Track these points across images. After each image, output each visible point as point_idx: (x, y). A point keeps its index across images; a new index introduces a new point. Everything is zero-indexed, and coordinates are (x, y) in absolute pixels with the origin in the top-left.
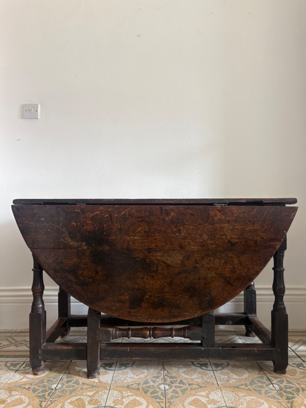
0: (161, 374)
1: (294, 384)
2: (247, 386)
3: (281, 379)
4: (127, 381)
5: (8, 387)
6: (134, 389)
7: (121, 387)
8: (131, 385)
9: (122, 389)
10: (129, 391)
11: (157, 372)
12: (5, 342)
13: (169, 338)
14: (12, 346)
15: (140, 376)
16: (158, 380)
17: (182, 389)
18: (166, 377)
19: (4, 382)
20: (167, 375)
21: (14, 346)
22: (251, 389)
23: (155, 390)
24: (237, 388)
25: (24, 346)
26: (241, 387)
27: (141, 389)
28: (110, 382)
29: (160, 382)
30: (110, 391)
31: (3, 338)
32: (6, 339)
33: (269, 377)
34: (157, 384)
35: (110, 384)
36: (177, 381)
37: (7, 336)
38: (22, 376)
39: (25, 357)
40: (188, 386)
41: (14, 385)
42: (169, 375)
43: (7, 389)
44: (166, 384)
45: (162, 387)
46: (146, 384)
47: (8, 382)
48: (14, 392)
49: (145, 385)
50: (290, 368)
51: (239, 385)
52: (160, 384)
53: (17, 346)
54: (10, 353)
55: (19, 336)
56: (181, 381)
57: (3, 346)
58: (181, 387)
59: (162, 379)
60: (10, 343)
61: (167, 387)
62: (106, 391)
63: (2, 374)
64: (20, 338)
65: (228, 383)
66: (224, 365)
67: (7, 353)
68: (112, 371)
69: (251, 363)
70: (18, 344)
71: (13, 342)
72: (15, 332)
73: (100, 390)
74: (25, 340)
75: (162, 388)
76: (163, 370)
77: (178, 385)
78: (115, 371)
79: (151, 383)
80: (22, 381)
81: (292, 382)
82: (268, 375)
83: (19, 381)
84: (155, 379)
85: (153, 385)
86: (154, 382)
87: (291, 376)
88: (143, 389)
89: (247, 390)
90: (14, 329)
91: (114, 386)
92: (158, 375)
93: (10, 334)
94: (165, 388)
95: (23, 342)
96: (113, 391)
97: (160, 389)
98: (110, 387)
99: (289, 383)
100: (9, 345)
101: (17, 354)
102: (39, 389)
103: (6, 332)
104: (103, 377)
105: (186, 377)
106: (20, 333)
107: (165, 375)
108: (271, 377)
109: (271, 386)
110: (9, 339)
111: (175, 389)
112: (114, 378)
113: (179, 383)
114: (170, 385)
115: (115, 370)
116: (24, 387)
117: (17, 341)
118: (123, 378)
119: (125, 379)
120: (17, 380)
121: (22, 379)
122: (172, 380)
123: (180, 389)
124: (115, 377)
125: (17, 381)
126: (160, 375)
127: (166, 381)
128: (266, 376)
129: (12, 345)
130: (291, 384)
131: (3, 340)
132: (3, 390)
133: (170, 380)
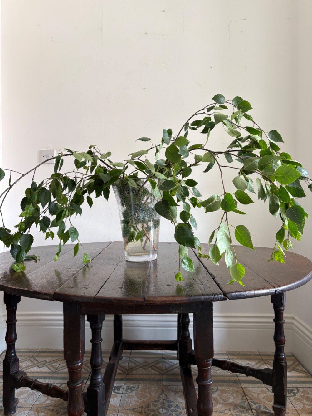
0: (161, 398)
1: (269, 410)
2: (230, 411)
3: (260, 405)
4: (133, 404)
5: (36, 409)
6: (138, 412)
7: (127, 410)
8: (135, 408)
9: (128, 412)
10: (134, 414)
11: (157, 397)
12: (29, 363)
13: (169, 361)
14: (36, 367)
15: (143, 399)
16: (158, 404)
17: (177, 412)
18: (164, 401)
19: (32, 403)
20: (165, 399)
21: (37, 367)
22: (233, 413)
23: (155, 413)
24: (222, 412)
25: (45, 367)
26: (225, 412)
27: (143, 412)
28: (119, 405)
29: (160, 406)
30: (119, 413)
31: (26, 358)
32: (29, 360)
33: (249, 402)
34: (157, 408)
35: (118, 407)
36: (173, 405)
37: (30, 356)
38: (46, 398)
39: (47, 379)
40: (182, 410)
41: (40, 406)
42: (167, 399)
43: (35, 411)
44: (164, 408)
45: (161, 410)
46: (148, 407)
47: (36, 403)
48: (41, 413)
49: (147, 409)
50: (269, 394)
51: (224, 410)
52: (159, 408)
53: (39, 368)
54: (34, 374)
55: (40, 356)
56: (177, 405)
57: (28, 367)
58: (176, 411)
59: (161, 404)
60: (33, 364)
61: (165, 411)
62: (115, 414)
63: (30, 396)
64: (41, 358)
65: (216, 407)
66: (214, 390)
67: (31, 374)
68: (120, 394)
69: (237, 388)
70: (40, 365)
71: (36, 362)
72: (36, 352)
73: (110, 412)
74: (45, 361)
75: (161, 412)
76: (162, 394)
77: (174, 409)
78: (123, 395)
79: (152, 407)
80: (46, 402)
81: (268, 408)
82: (249, 400)
83: (44, 402)
84: (156, 403)
85: (154, 409)
86: (154, 405)
87: (269, 401)
88: (145, 412)
89: (230, 415)
90: (35, 349)
91: (122, 409)
92: (158, 399)
93: (31, 354)
94: (163, 411)
95: (44, 363)
96: (121, 413)
97: (159, 412)
98: (119, 410)
99: (265, 409)
100: (32, 366)
101: (40, 376)
102: (61, 410)
103: (29, 351)
104: (112, 400)
105: (181, 401)
106: (41, 353)
107: (164, 399)
108: (252, 402)
109: (251, 411)
110: (32, 359)
111: (171, 413)
112: (121, 401)
113: (175, 407)
114: (168, 409)
115: (122, 393)
116: (49, 409)
117: (38, 362)
118: (129, 402)
119: (131, 402)
120: (43, 401)
121: (46, 401)
122: (170, 404)
123: (175, 413)
124: (123, 400)
125: (42, 403)
126: (159, 399)
127: (165, 405)
128: (248, 401)
129: (34, 366)
130: (267, 410)
131: (26, 360)
132: (32, 412)
133: (168, 404)
